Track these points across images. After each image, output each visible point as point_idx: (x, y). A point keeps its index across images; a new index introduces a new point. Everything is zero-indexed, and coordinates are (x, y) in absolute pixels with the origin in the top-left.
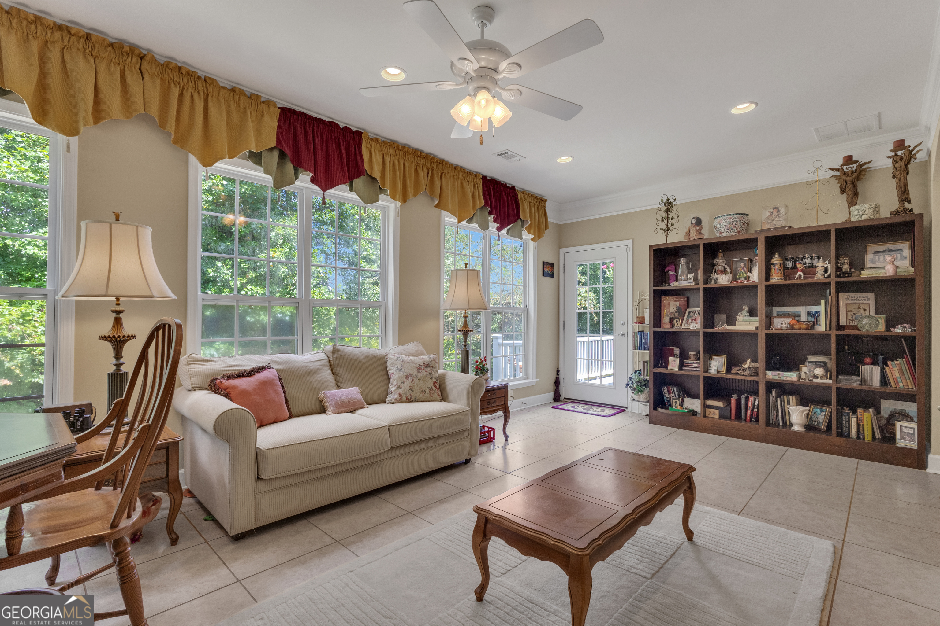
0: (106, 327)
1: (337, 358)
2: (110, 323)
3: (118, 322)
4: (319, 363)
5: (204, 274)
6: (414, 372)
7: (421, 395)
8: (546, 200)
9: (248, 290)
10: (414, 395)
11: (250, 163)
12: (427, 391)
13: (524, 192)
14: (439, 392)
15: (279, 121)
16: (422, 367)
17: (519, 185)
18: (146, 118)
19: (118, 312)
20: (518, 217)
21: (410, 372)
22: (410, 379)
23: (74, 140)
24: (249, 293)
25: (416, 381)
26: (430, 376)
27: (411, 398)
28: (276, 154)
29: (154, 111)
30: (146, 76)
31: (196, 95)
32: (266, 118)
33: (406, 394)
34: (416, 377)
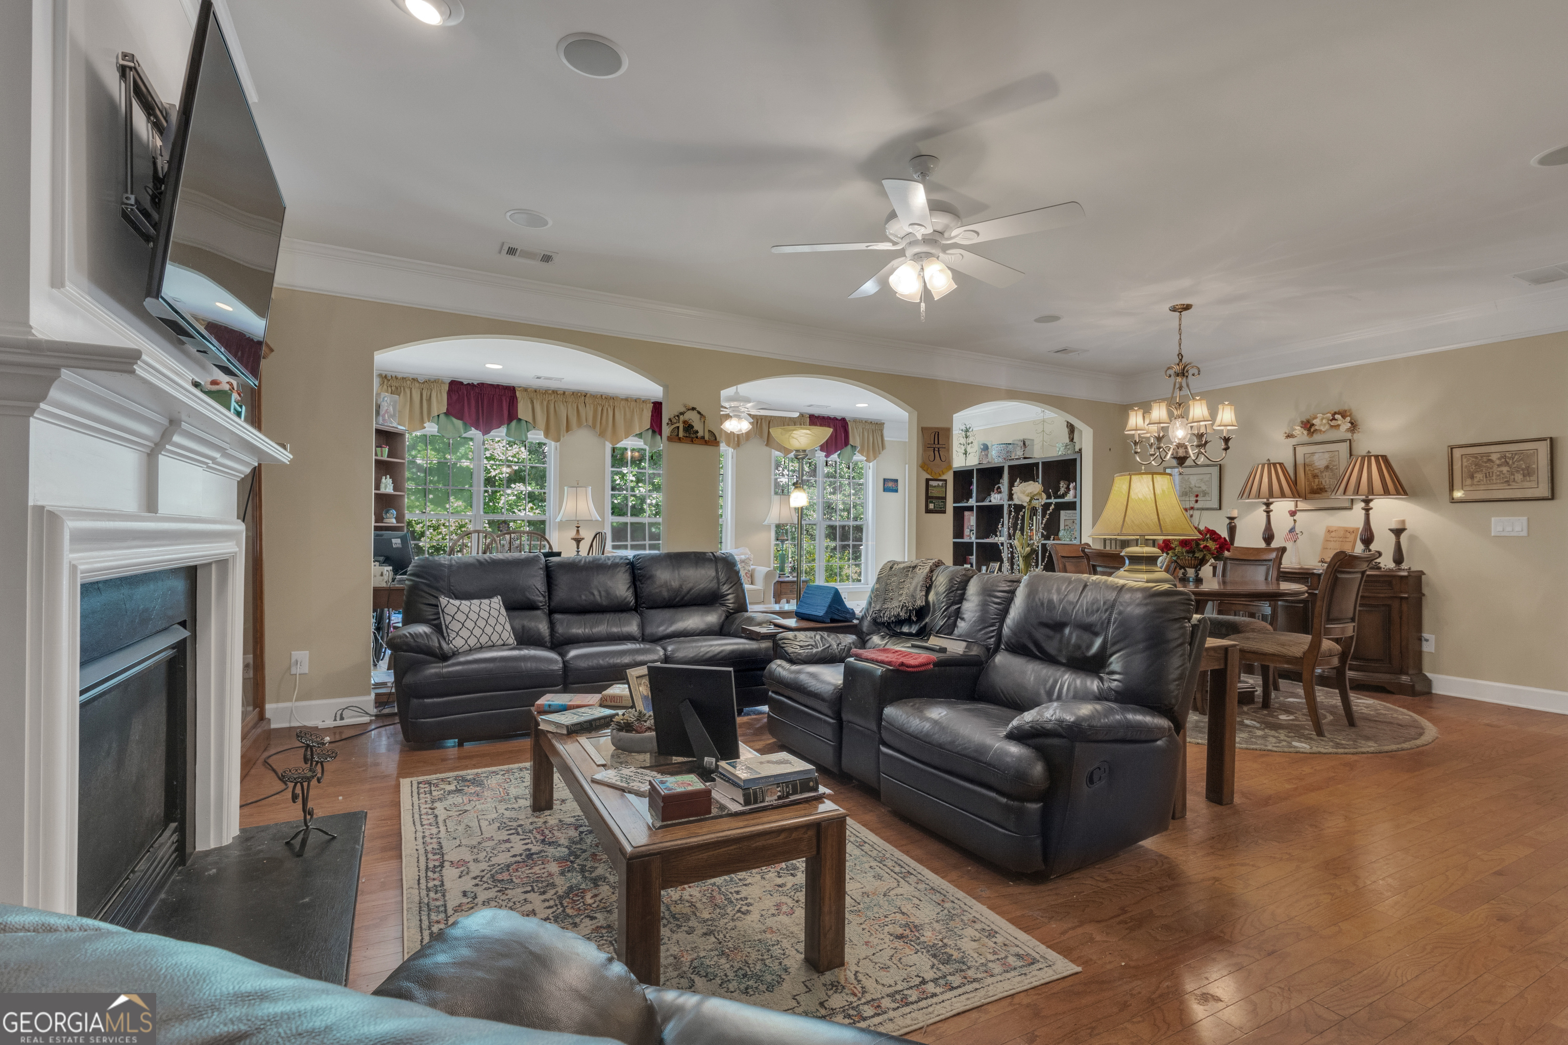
0: (573, 533)
2: (575, 532)
3: (578, 531)
5: (613, 481)
8: (884, 424)
9: (654, 498)
11: (636, 439)
13: (855, 421)
14: (749, 579)
15: (652, 412)
17: (847, 415)
18: (588, 426)
19: (578, 527)
20: (846, 443)
23: (558, 444)
24: (654, 502)
28: (650, 432)
29: (590, 423)
30: (587, 405)
31: (609, 409)
32: (645, 411)
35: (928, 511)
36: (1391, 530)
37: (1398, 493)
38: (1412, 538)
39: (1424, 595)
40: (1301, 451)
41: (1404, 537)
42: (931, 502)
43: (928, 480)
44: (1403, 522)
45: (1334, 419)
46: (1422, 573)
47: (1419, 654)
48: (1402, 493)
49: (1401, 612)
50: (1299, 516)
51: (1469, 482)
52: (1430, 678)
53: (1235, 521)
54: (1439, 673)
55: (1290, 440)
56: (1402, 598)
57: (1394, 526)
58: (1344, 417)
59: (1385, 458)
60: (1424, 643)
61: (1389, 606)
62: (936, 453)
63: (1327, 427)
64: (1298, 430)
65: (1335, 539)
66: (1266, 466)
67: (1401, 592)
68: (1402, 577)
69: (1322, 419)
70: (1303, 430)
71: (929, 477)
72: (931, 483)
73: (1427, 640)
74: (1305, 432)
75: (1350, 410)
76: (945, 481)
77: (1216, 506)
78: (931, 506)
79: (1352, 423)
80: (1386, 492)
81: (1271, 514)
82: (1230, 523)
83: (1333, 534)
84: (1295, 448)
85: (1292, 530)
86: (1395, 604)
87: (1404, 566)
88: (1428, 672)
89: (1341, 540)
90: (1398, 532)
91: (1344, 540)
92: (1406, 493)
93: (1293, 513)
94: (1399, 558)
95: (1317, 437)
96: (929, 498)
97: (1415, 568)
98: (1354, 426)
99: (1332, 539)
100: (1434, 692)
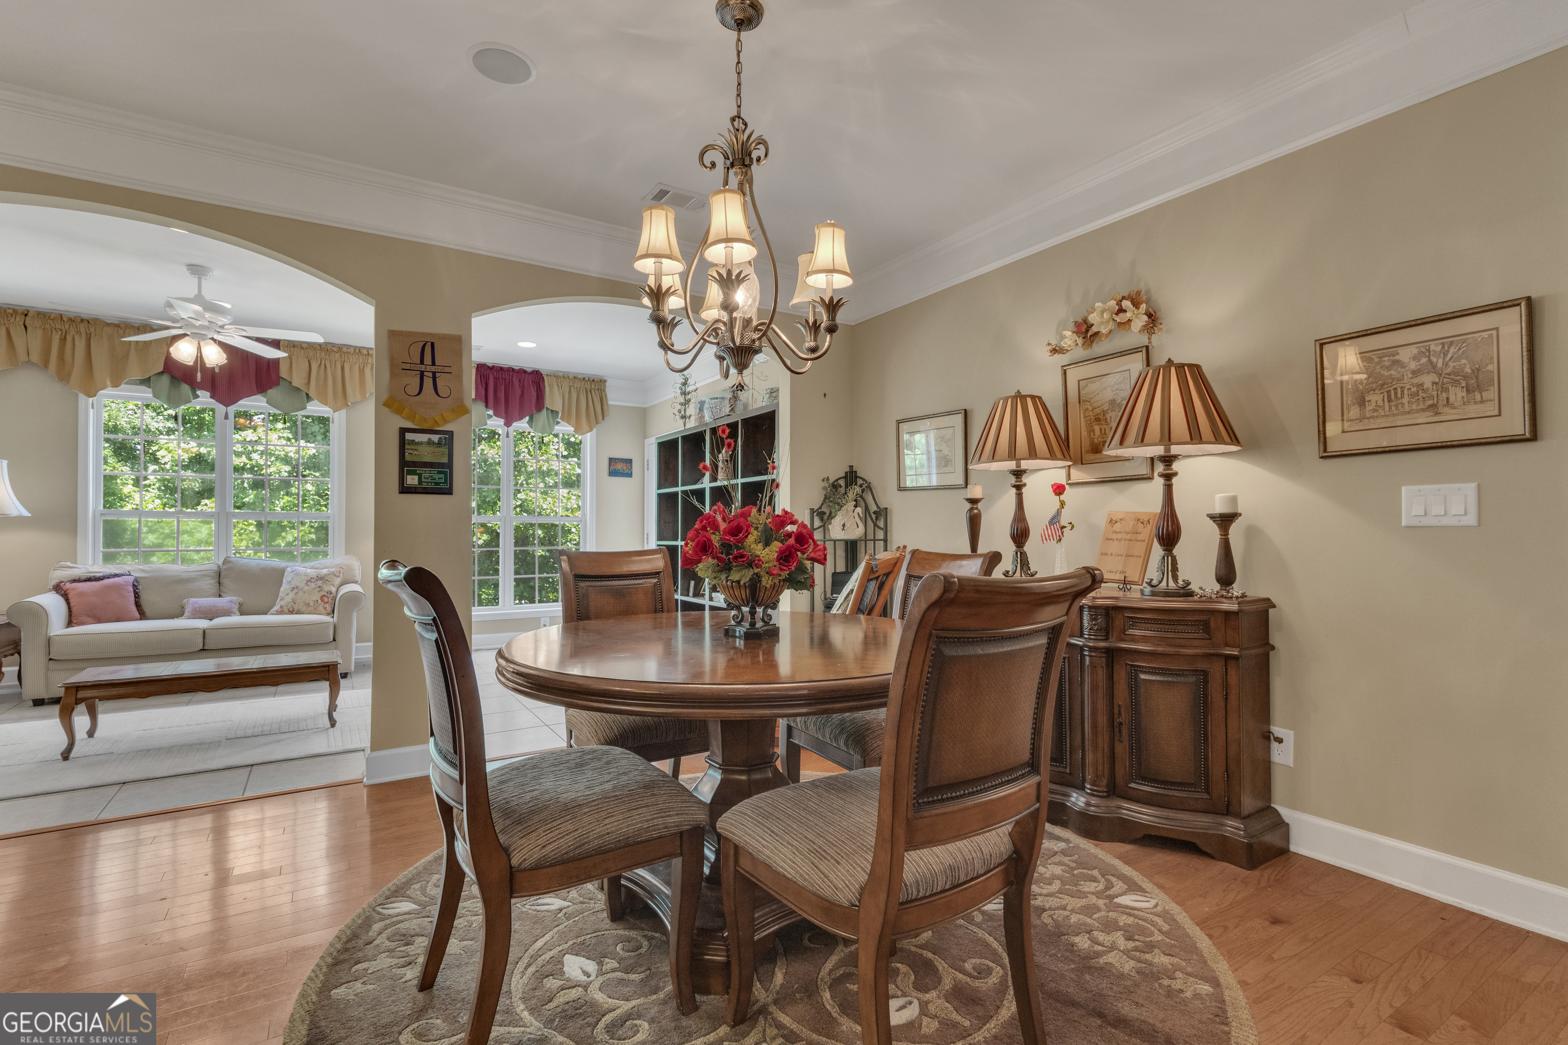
1: (226, 569)
4: (196, 573)
6: (302, 585)
7: (304, 608)
8: (605, 381)
10: (296, 608)
12: (311, 604)
13: (556, 375)
16: (313, 580)
20: (541, 406)
21: (298, 584)
22: (296, 591)
25: (301, 593)
26: (318, 589)
27: (293, 610)
28: (166, 377)
30: (30, 330)
33: (287, 606)
34: (302, 589)
35: (405, 490)
36: (1212, 517)
37: (1218, 439)
38: (1252, 532)
39: (1273, 648)
40: (1074, 375)
41: (1236, 531)
42: (409, 473)
43: (403, 431)
44: (1234, 500)
45: (1121, 310)
46: (1268, 603)
47: (1265, 768)
48: (1226, 438)
49: (1226, 686)
50: (1069, 494)
51: (1354, 412)
52: (1286, 820)
53: (980, 505)
54: (1304, 810)
55: (1057, 356)
56: (1228, 658)
57: (1219, 508)
58: (1136, 305)
59: (1196, 369)
60: (1275, 745)
61: (1205, 673)
62: (428, 382)
63: (1111, 326)
64: (1069, 338)
65: (1119, 536)
66: (1010, 400)
67: (1227, 645)
68: (1227, 614)
69: (1102, 313)
70: (1075, 337)
71: (409, 425)
72: (409, 436)
73: (1280, 741)
74: (1080, 341)
75: (1148, 292)
76: (451, 433)
77: (961, 481)
78: (412, 480)
79: (1150, 315)
80: (1195, 436)
81: (1024, 490)
82: (971, 509)
83: (1117, 527)
84: (1065, 371)
85: (1054, 520)
86: (1216, 670)
87: (1236, 590)
88: (1282, 805)
89: (1128, 537)
90: (1225, 521)
91: (1134, 537)
92: (1234, 439)
93: (1059, 489)
94: (1226, 577)
95: (1100, 348)
96: (406, 466)
97: (1257, 591)
98: (1153, 318)
99: (1115, 536)
100: (1293, 848)
